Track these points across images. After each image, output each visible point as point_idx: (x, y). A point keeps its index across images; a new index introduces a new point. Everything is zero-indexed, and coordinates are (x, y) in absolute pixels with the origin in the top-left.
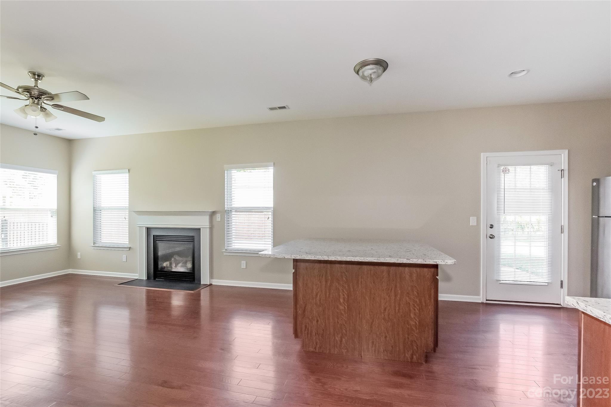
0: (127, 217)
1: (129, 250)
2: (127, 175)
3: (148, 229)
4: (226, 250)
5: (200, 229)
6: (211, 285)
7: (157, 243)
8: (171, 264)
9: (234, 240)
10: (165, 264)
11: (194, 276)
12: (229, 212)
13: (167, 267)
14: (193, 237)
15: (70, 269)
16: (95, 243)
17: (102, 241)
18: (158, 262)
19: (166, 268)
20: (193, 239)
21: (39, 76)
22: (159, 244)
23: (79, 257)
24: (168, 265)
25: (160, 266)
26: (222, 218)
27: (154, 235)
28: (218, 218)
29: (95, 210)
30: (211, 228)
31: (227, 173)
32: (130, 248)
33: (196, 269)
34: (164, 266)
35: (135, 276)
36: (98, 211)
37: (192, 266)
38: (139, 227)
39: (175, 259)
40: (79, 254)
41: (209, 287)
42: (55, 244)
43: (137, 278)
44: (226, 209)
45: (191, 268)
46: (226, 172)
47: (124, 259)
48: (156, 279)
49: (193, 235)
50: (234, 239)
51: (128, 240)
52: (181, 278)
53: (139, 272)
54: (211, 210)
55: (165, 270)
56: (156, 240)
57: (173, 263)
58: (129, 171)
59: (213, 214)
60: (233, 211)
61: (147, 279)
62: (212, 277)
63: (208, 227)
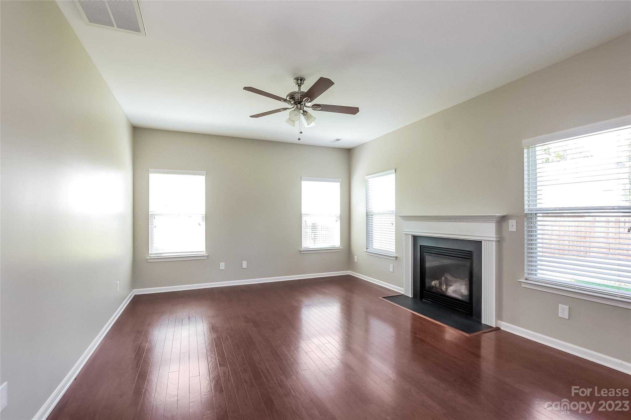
0: (394, 223)
1: (396, 260)
2: (394, 175)
3: (415, 237)
4: (526, 279)
5: (482, 241)
6: (498, 329)
7: (424, 256)
8: (440, 284)
9: (540, 256)
10: (433, 283)
11: (472, 307)
12: (531, 217)
13: (436, 287)
14: (470, 253)
15: (349, 270)
16: (368, 249)
17: (374, 247)
18: (425, 279)
19: (434, 289)
20: (470, 255)
21: (301, 80)
22: (426, 256)
23: (356, 260)
24: (438, 285)
25: (427, 285)
26: (520, 226)
27: (420, 246)
28: (512, 225)
29: (367, 215)
30: (500, 242)
31: (528, 153)
32: (396, 257)
33: (474, 300)
34: (433, 285)
35: (401, 290)
36: (370, 216)
37: (469, 292)
38: (405, 234)
39: (446, 278)
40: (356, 257)
41: (494, 332)
42: (339, 246)
43: (403, 293)
44: (526, 212)
45: (467, 296)
46: (525, 151)
47: (391, 270)
48: (423, 300)
49: (470, 250)
50: (541, 254)
51: (394, 249)
52: (454, 307)
53: (404, 287)
54: (500, 213)
55: (433, 291)
56: (423, 252)
57: (443, 284)
58: (395, 171)
59: (502, 220)
60: (538, 215)
61: (412, 297)
62: (499, 316)
63: (495, 239)
